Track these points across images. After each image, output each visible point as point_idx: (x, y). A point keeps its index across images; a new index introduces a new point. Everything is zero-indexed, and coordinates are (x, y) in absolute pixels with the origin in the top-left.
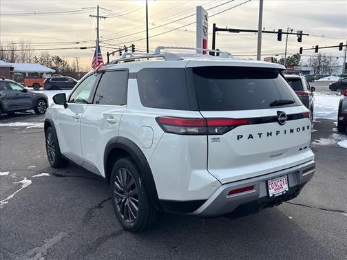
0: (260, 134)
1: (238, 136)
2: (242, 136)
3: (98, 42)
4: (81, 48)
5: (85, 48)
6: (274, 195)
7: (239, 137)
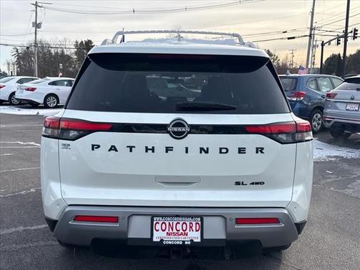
0: (131, 148)
1: (93, 146)
2: (99, 146)
3: (312, 29)
4: (289, 38)
5: (294, 38)
6: (162, 240)
7: (95, 147)
